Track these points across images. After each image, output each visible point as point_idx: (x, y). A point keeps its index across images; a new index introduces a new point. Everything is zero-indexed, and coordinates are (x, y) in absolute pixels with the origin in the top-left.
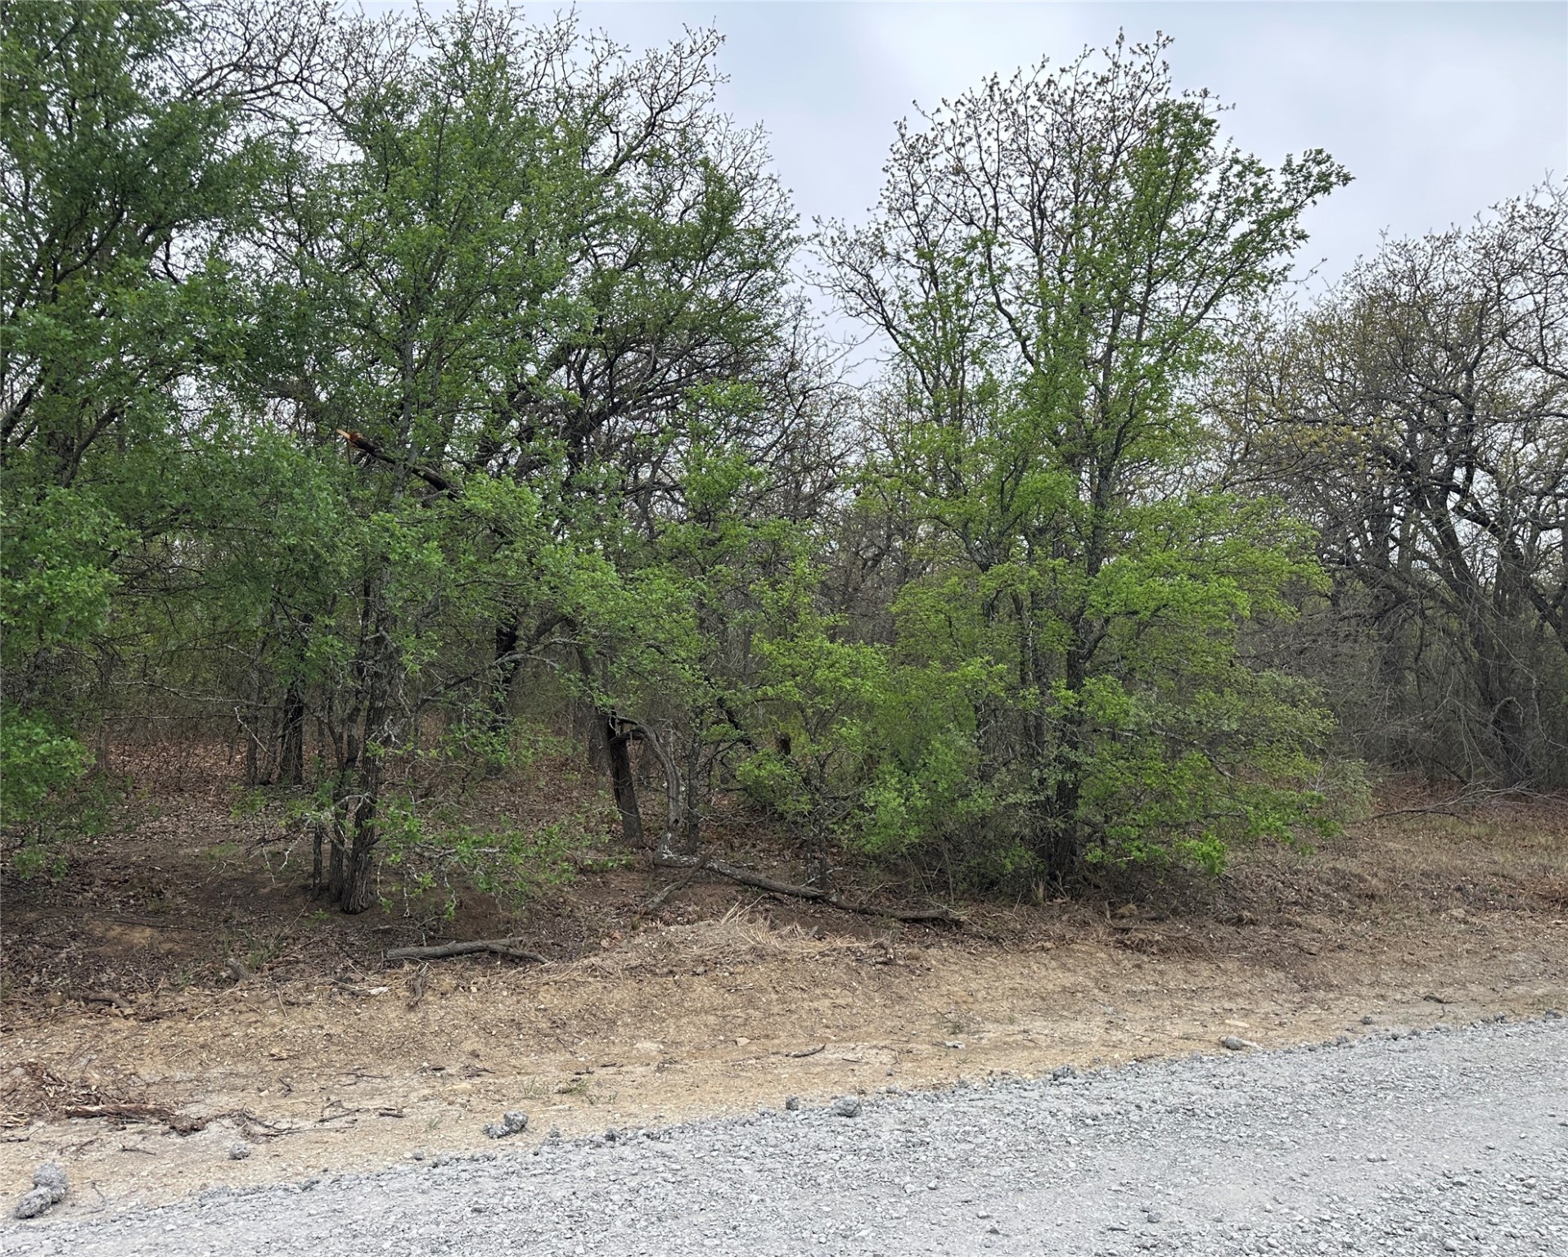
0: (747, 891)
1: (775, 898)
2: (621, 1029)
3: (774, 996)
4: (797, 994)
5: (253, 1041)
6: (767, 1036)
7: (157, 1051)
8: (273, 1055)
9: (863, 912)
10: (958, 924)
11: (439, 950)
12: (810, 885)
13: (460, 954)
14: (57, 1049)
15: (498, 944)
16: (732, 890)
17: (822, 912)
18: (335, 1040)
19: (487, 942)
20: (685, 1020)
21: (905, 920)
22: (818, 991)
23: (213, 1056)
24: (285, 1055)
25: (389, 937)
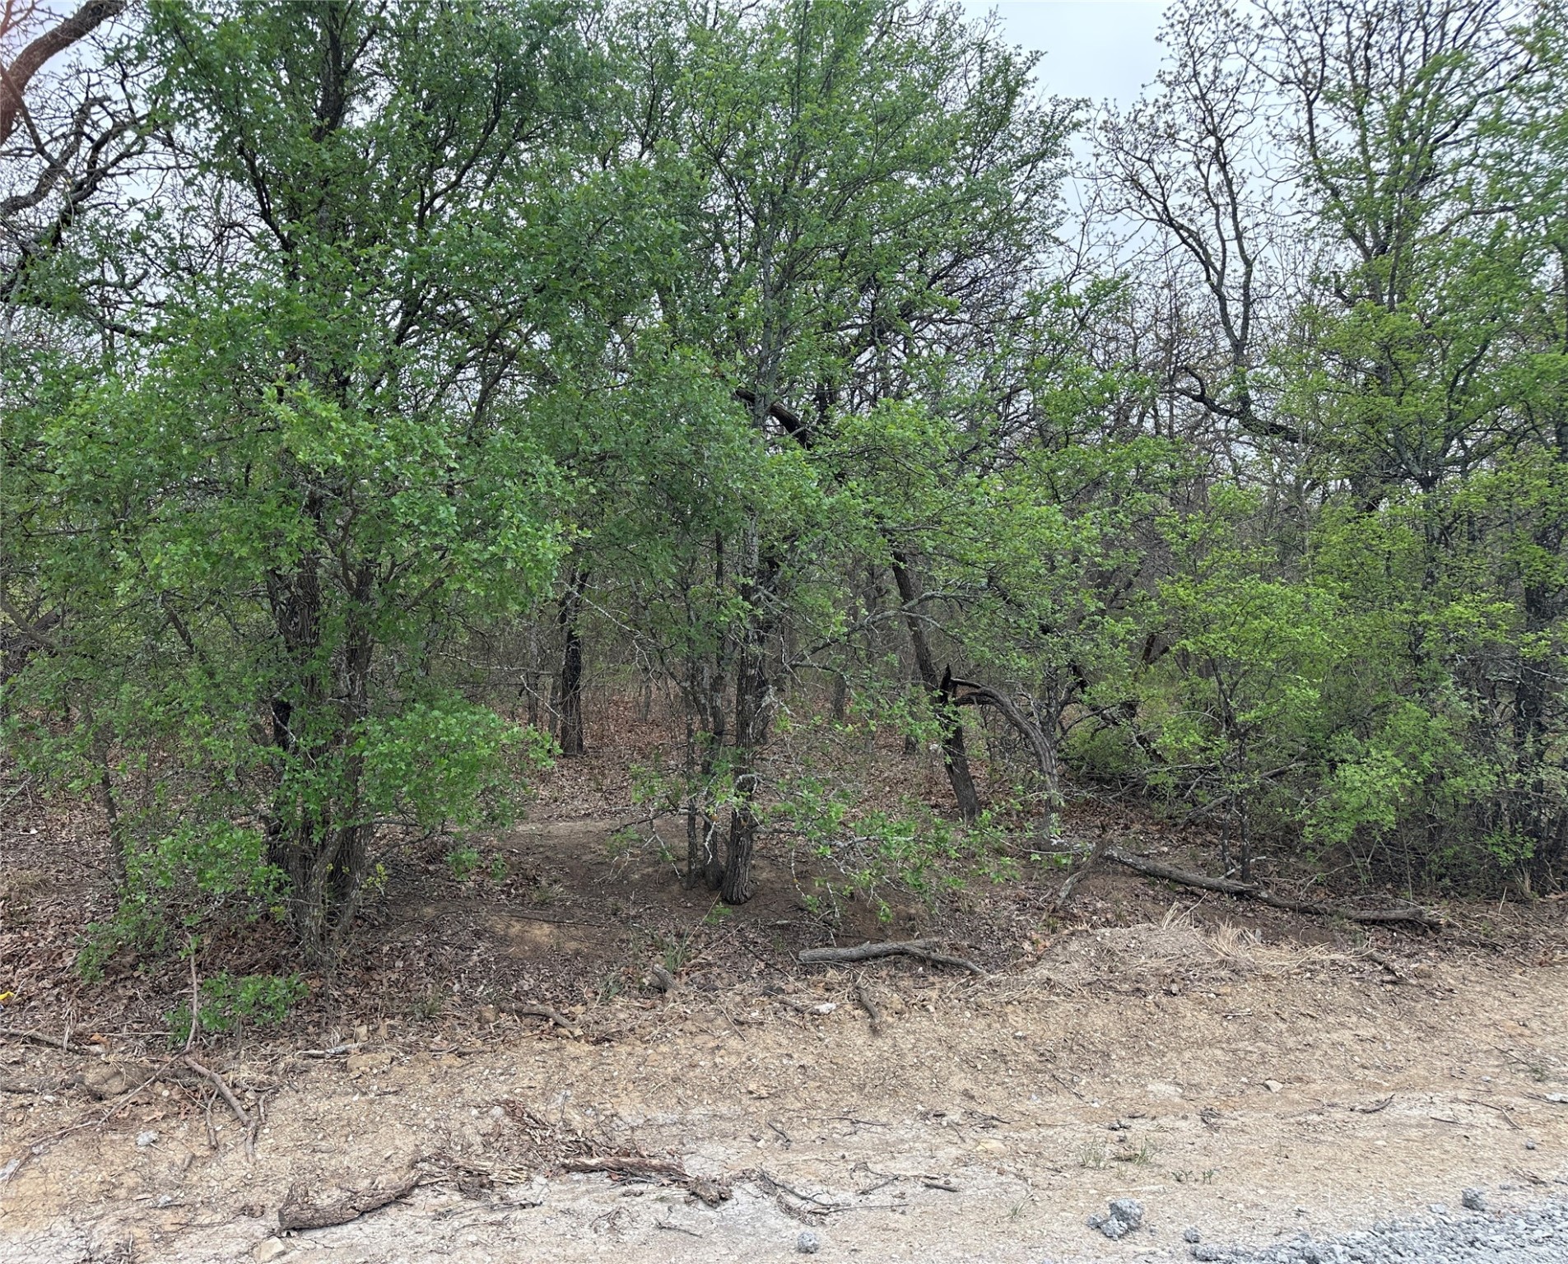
0: (1155, 884)
1: (1192, 893)
2: (1118, 1065)
3: (1283, 1026)
4: (1306, 1023)
5: (724, 1073)
6: (1300, 1079)
7: (631, 1087)
8: (751, 1093)
9: (1304, 911)
10: (1434, 926)
11: (854, 951)
12: (1228, 877)
13: (876, 957)
14: (526, 1083)
15: (915, 945)
16: (1137, 882)
17: (1252, 910)
18: (810, 1072)
19: (902, 943)
20: (1187, 1055)
21: (1362, 922)
22: (1331, 1019)
23: (689, 1093)
24: (764, 1093)
25: (790, 935)
